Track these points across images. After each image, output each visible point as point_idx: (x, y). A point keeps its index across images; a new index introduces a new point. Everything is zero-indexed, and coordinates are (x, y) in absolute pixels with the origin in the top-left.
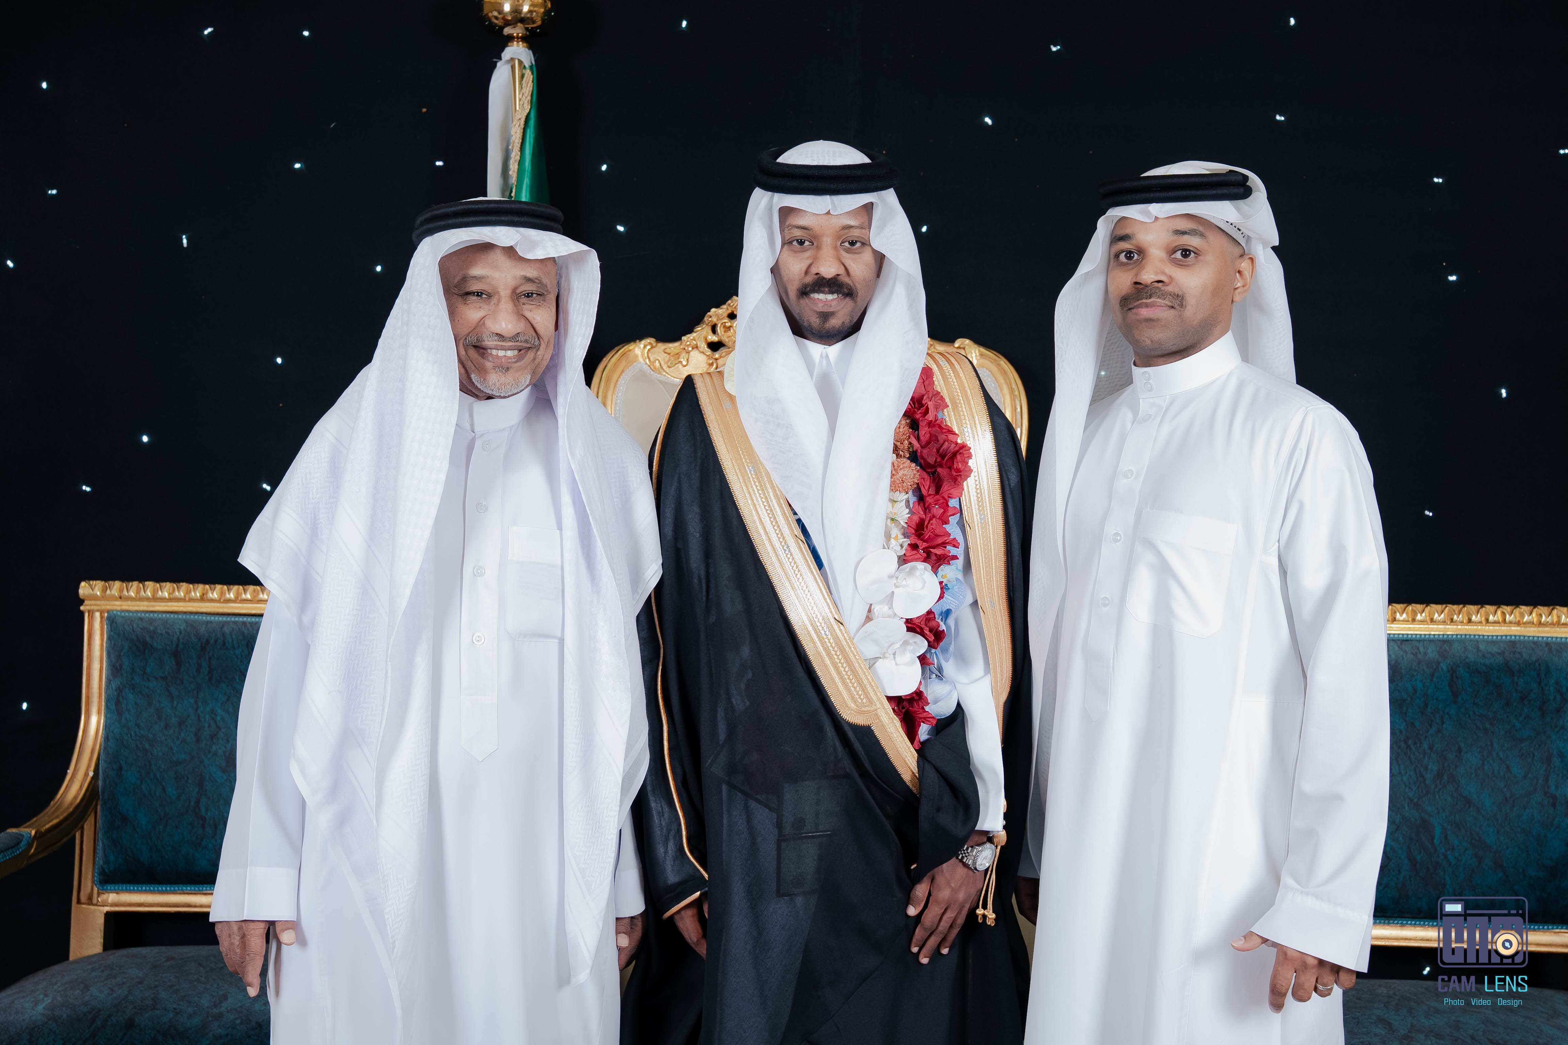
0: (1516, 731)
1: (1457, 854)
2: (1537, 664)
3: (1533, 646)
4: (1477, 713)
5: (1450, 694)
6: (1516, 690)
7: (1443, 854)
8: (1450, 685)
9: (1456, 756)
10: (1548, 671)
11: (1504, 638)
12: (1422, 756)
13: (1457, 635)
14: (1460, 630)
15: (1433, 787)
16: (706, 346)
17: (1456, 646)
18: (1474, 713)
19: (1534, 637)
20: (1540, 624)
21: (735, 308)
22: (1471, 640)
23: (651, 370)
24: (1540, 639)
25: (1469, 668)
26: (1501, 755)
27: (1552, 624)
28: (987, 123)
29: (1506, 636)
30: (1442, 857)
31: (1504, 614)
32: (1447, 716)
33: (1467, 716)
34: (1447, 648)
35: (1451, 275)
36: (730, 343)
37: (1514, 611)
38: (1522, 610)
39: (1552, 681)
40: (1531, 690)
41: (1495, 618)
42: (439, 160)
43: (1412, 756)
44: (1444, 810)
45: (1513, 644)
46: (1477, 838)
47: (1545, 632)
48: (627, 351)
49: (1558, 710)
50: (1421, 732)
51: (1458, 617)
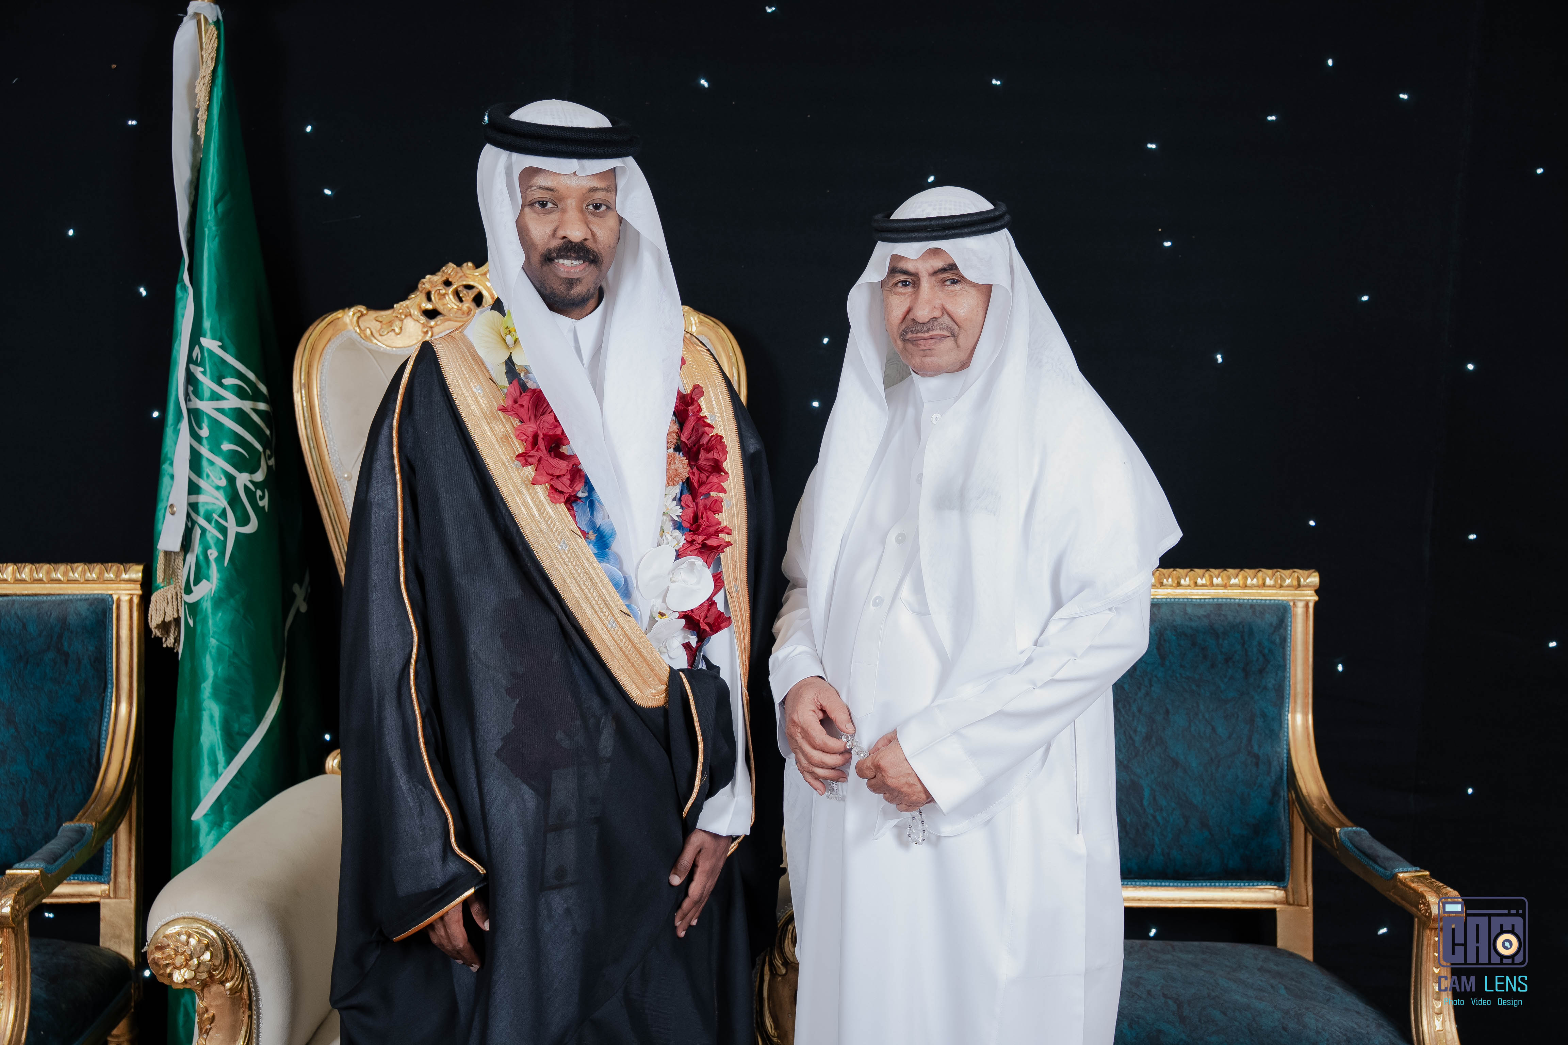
0: (1221, 692)
1: (1165, 814)
2: (1241, 626)
3: (1238, 609)
4: (1184, 675)
5: (1158, 657)
6: (1221, 652)
7: (1152, 815)
8: (1158, 649)
9: (1164, 718)
10: (1251, 633)
11: (1211, 600)
12: (1131, 719)
13: (1166, 598)
14: (1169, 593)
15: (1142, 749)
16: (420, 314)
17: (1164, 609)
18: (1181, 675)
19: (1239, 599)
20: (1245, 586)
21: (450, 274)
22: (1179, 604)
23: (361, 339)
24: (1246, 601)
25: (1176, 631)
26: (1207, 716)
27: (1258, 587)
28: (703, 86)
29: (1213, 599)
30: (1151, 818)
31: (1211, 578)
32: (1155, 679)
33: (1174, 678)
34: (1156, 612)
35: (1167, 241)
36: (445, 310)
37: (1222, 574)
38: (1229, 573)
39: (1255, 643)
40: (1235, 652)
41: (1204, 582)
42: (132, 120)
43: (1122, 719)
44: (1152, 772)
45: (1219, 606)
46: (1184, 799)
47: (1250, 594)
48: (335, 319)
49: (1261, 671)
50: (1130, 695)
51: (1167, 581)
